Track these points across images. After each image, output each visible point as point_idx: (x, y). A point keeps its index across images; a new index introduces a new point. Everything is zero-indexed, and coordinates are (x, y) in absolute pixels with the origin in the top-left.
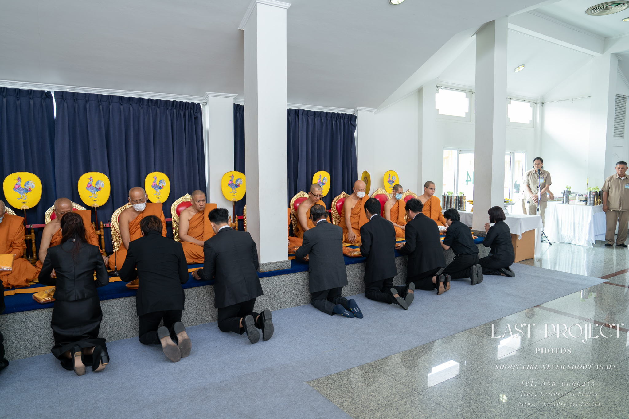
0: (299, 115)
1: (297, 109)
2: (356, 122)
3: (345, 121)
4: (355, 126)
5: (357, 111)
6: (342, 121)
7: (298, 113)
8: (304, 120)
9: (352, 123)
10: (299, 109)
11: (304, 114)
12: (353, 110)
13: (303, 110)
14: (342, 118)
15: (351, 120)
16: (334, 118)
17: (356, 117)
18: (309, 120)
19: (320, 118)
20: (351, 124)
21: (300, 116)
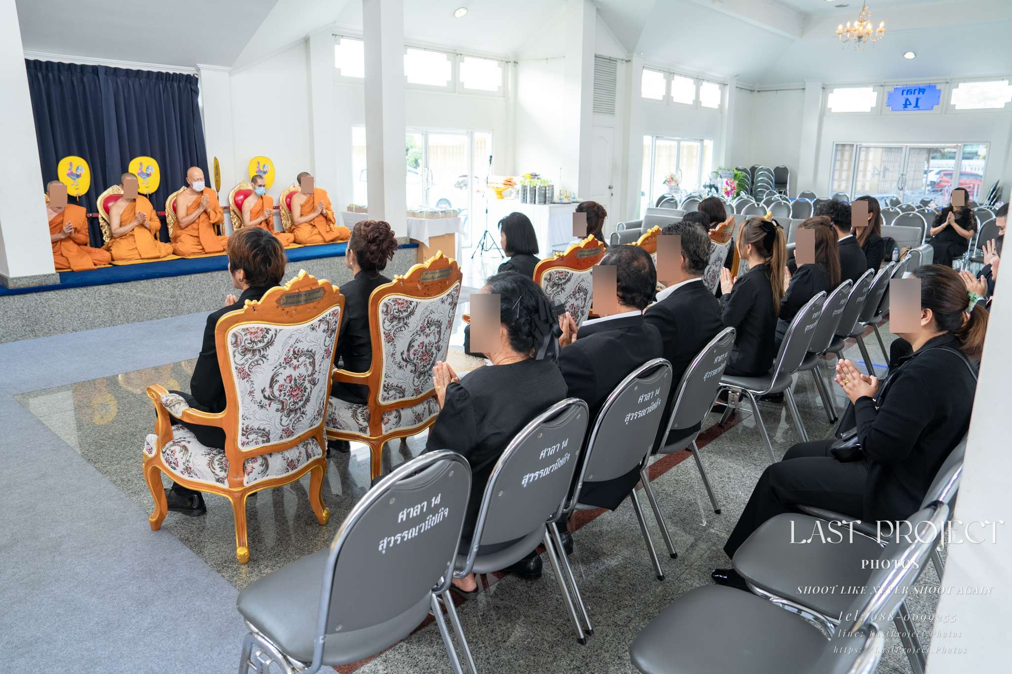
0: (100, 75)
1: (95, 66)
2: (199, 86)
3: (181, 85)
4: (197, 93)
5: (198, 70)
6: (176, 85)
7: (98, 72)
8: (110, 81)
9: (193, 88)
10: (99, 65)
11: (108, 73)
12: (193, 69)
13: (107, 69)
14: (175, 79)
15: (190, 83)
16: (162, 79)
17: (197, 79)
18: (119, 81)
19: (137, 79)
20: (191, 89)
21: (102, 75)
